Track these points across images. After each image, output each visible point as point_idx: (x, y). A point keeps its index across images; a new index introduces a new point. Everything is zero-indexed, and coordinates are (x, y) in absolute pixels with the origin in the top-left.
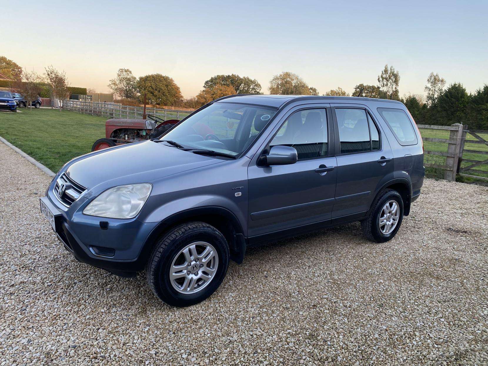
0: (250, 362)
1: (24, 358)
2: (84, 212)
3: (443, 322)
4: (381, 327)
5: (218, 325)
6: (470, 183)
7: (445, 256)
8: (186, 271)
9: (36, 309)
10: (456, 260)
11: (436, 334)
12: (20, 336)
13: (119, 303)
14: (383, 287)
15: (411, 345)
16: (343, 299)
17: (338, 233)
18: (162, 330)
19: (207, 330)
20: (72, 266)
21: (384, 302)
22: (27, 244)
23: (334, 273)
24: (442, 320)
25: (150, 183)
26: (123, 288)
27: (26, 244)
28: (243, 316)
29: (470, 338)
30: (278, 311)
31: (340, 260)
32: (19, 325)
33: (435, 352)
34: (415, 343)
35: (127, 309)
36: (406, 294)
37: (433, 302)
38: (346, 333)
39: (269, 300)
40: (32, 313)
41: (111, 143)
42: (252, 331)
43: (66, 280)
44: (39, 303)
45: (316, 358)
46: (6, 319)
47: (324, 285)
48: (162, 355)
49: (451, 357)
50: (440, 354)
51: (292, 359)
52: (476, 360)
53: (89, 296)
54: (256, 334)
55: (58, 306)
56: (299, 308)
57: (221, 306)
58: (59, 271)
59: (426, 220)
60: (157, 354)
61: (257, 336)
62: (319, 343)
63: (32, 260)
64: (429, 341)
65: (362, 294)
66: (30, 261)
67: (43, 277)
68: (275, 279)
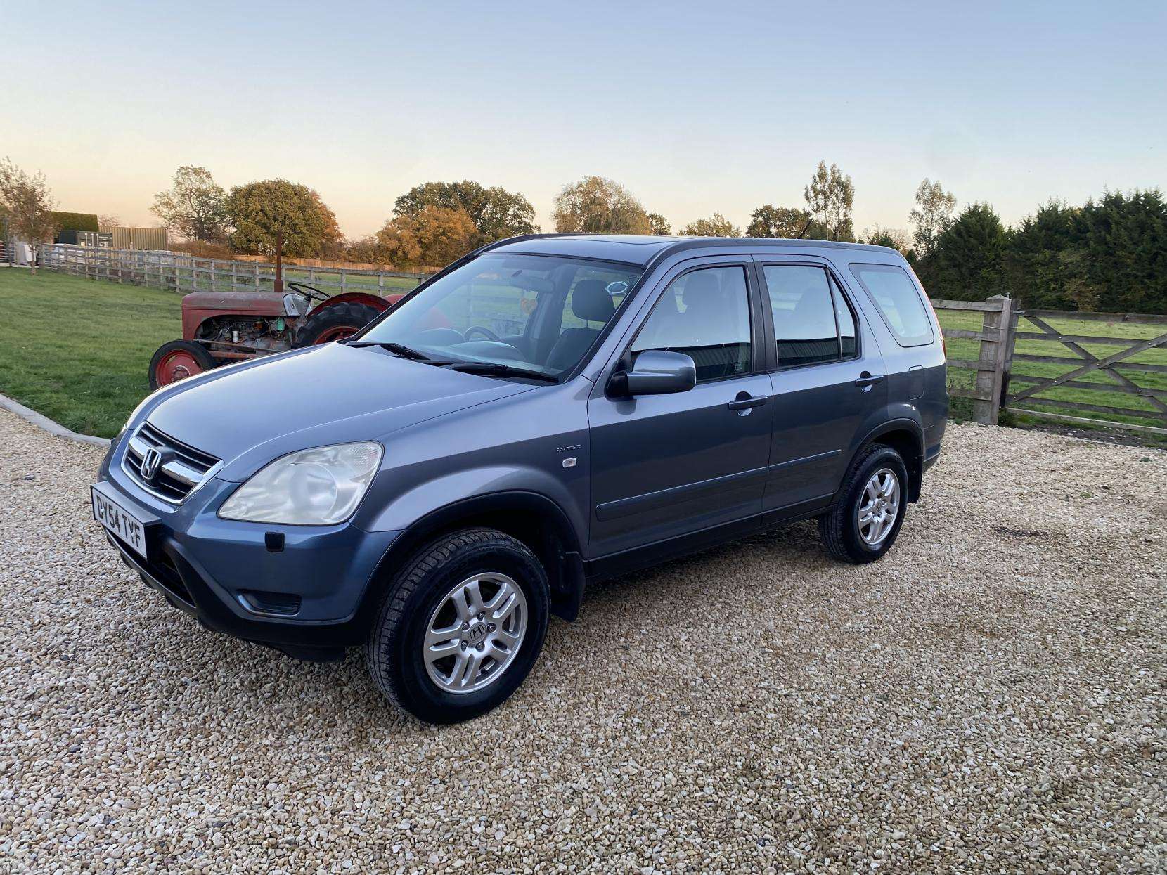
0: (626, 832)
1: (106, 858)
2: (222, 514)
3: (1018, 724)
4: (892, 741)
5: (538, 758)
6: (1029, 429)
7: (1001, 586)
8: (458, 640)
9: (104, 748)
10: (1025, 594)
11: (1007, 750)
12: (81, 809)
13: (299, 723)
14: (882, 658)
15: (960, 775)
16: (802, 688)
17: (766, 547)
18: (415, 776)
19: (517, 771)
20: (167, 645)
21: (890, 690)
22: (41, 598)
23: (772, 635)
24: (1016, 720)
25: (377, 442)
26: (303, 689)
27: (38, 600)
28: (592, 736)
29: (1077, 755)
30: (666, 720)
31: (780, 604)
32: (73, 785)
33: (1011, 786)
34: (967, 770)
35: (321, 737)
36: (933, 672)
37: (992, 685)
38: (820, 759)
39: (642, 699)
40: (96, 757)
41: (199, 352)
42: (617, 767)
43: (159, 677)
44: (107, 733)
45: (766, 815)
46: (36, 773)
47: (754, 660)
48: (428, 831)
49: (1046, 793)
50: (1022, 789)
51: (717, 820)
52: (1097, 797)
53: (224, 711)
54: (628, 773)
55: (157, 737)
56: (711, 712)
57: (537, 717)
58: (136, 658)
59: (950, 512)
60: (415, 829)
61: (631, 777)
62: (768, 784)
63: (66, 637)
64: (994, 764)
65: (839, 674)
66: (60, 640)
67: (105, 674)
68: (647, 651)
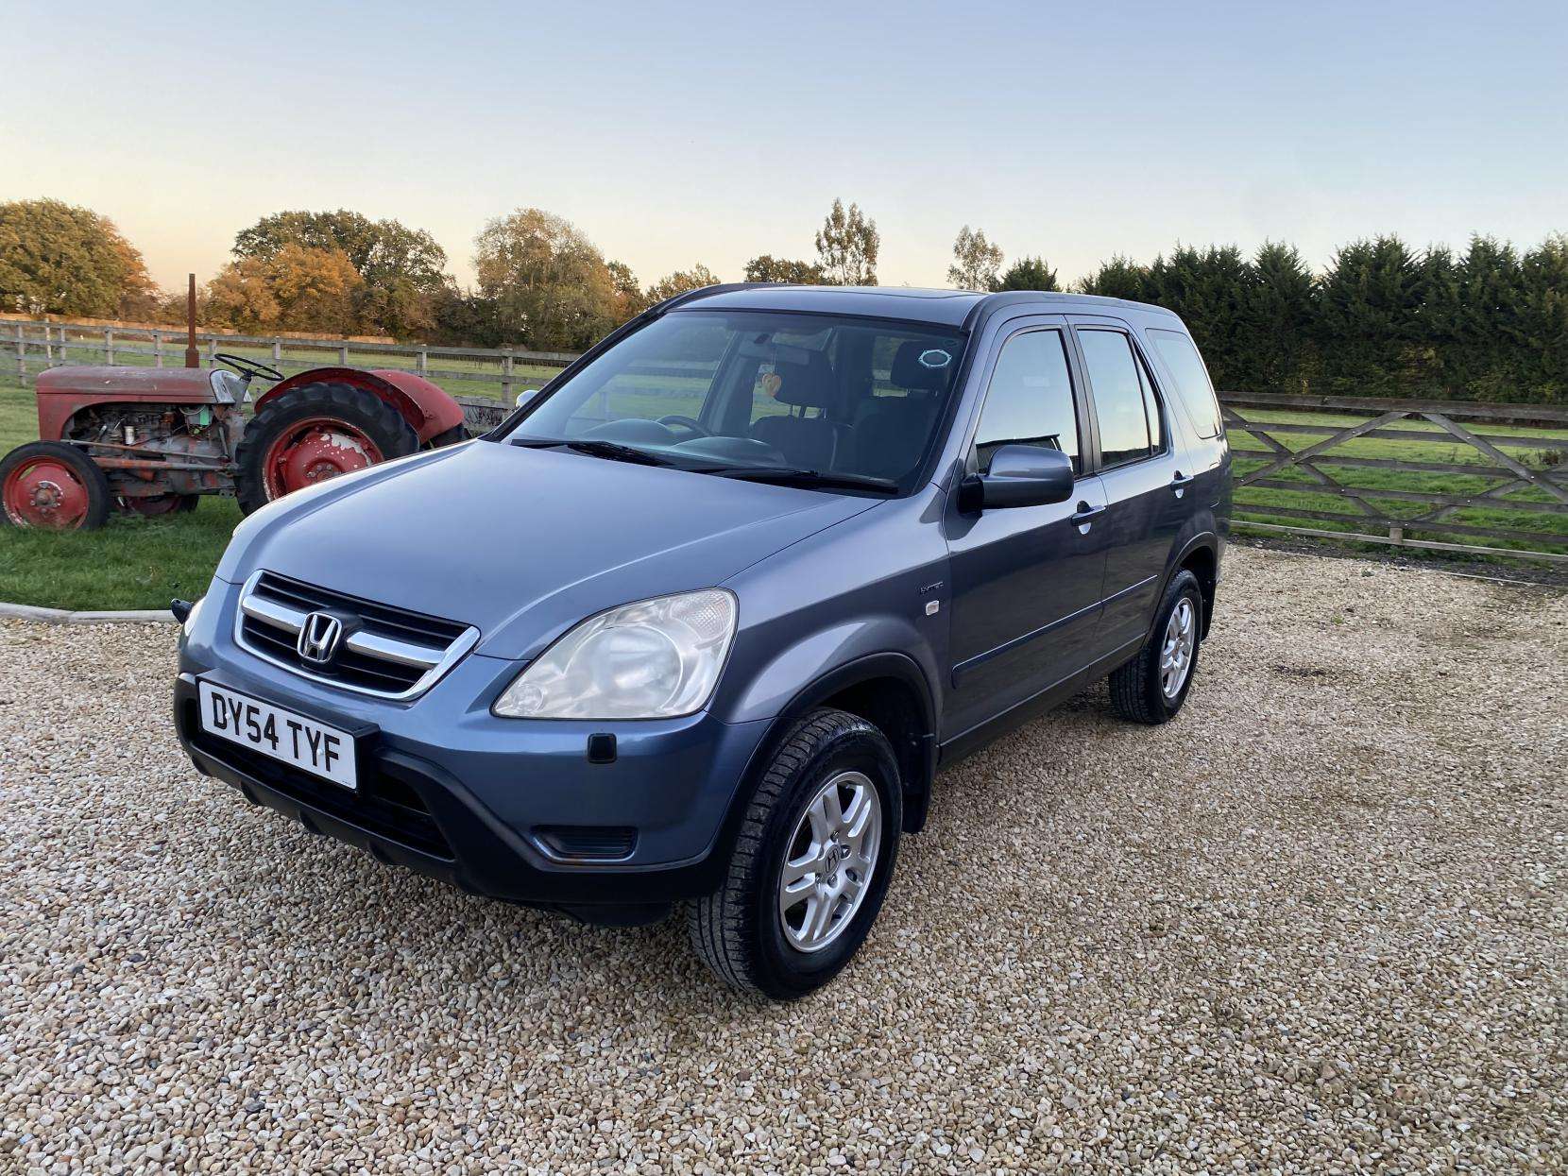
0: (1135, 1125)
2: (500, 710)
3: (1481, 918)
4: (1362, 957)
5: (948, 1033)
7: (1333, 741)
8: (814, 874)
9: (302, 1098)
10: (1366, 749)
11: (1496, 953)
13: (580, 1022)
14: (1269, 847)
15: (1468, 992)
16: (1208, 896)
18: (799, 1082)
19: (932, 1057)
20: (290, 921)
21: (1310, 889)
22: (27, 863)
23: (1120, 828)
24: (1475, 912)
25: (728, 590)
26: (550, 967)
28: (997, 993)
30: (1073, 959)
31: (1100, 785)
34: (1471, 984)
35: (626, 1039)
36: (1339, 859)
37: (1416, 870)
38: (1297, 990)
39: (1026, 934)
40: (301, 1116)
41: (78, 460)
42: (1060, 1033)
43: (313, 974)
44: (289, 1073)
45: (1287, 1076)
46: (218, 1155)
47: (1124, 865)
51: (1235, 1092)
53: (454, 1016)
54: (1080, 1041)
55: (376, 1070)
56: (1121, 942)
57: (906, 974)
58: (256, 947)
61: (1087, 1045)
62: (1261, 1033)
63: (116, 923)
68: (985, 866)
